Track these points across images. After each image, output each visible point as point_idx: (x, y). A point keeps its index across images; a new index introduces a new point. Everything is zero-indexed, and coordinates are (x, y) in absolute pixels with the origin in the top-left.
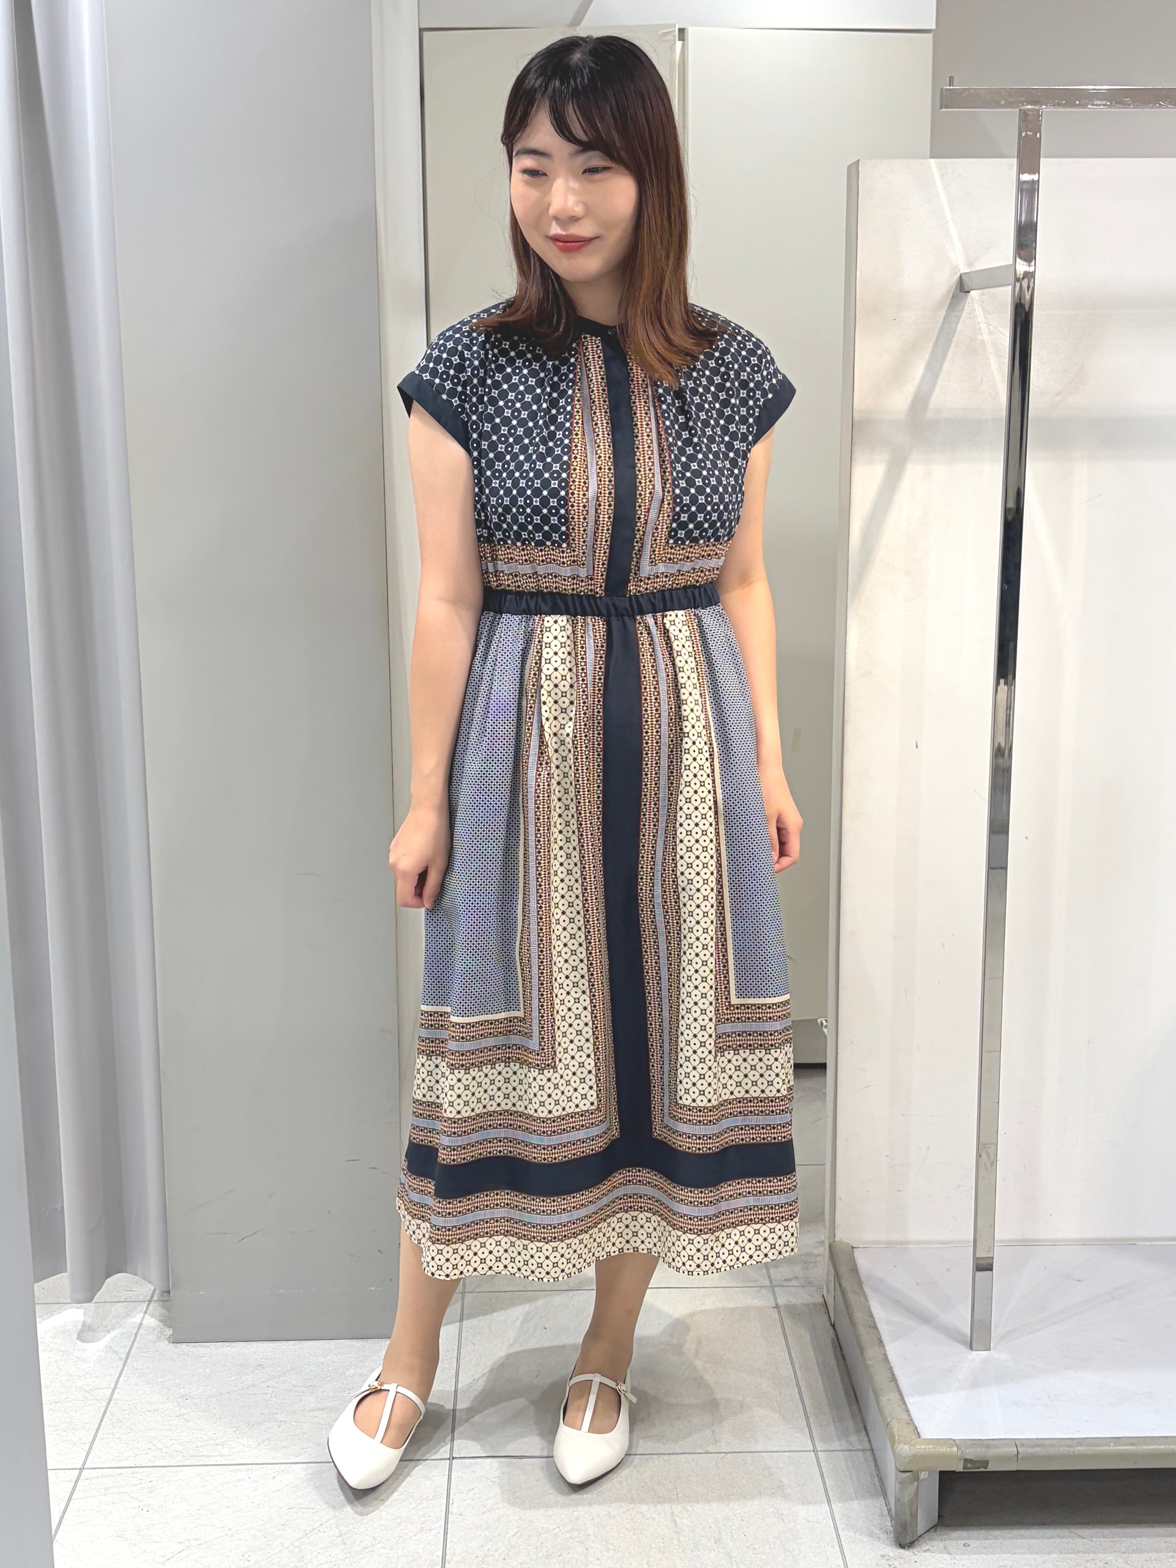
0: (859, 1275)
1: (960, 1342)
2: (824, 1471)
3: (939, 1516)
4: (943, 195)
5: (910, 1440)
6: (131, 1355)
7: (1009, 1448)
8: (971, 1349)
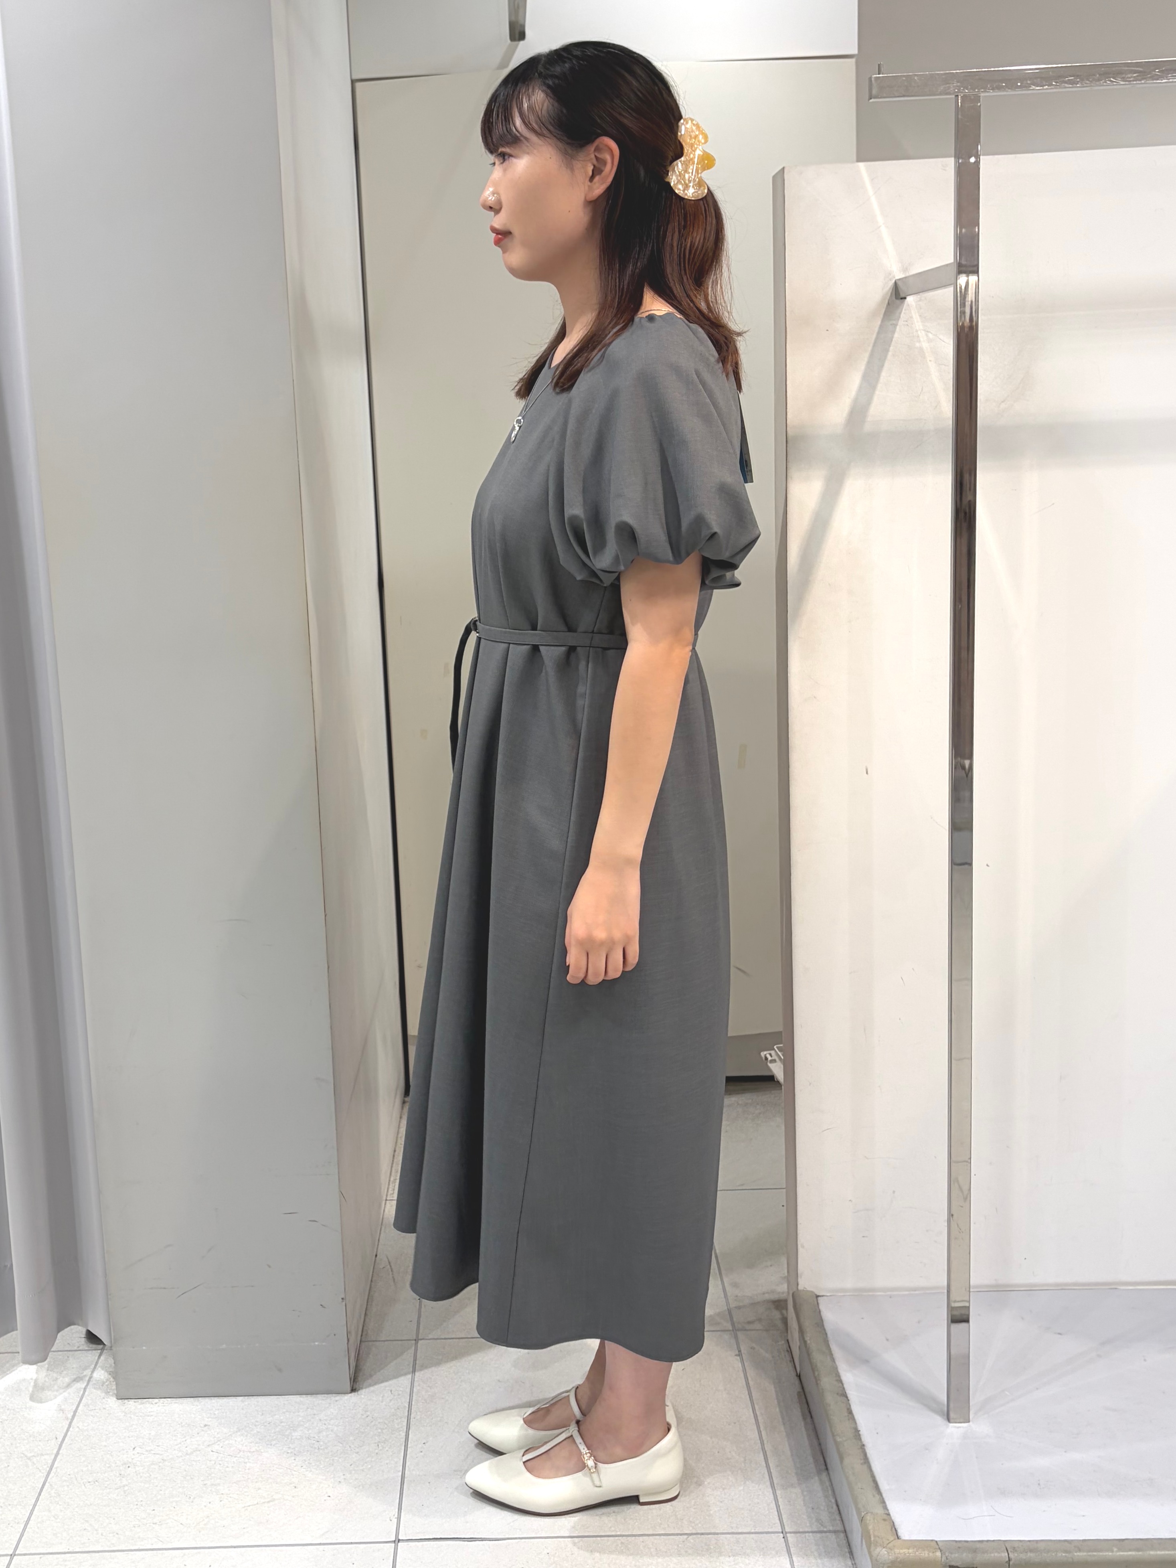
0: (825, 1330)
1: (935, 1411)
2: (794, 1558)
4: (873, 200)
5: (888, 1540)
6: (77, 1414)
7: (999, 1553)
8: (949, 1420)
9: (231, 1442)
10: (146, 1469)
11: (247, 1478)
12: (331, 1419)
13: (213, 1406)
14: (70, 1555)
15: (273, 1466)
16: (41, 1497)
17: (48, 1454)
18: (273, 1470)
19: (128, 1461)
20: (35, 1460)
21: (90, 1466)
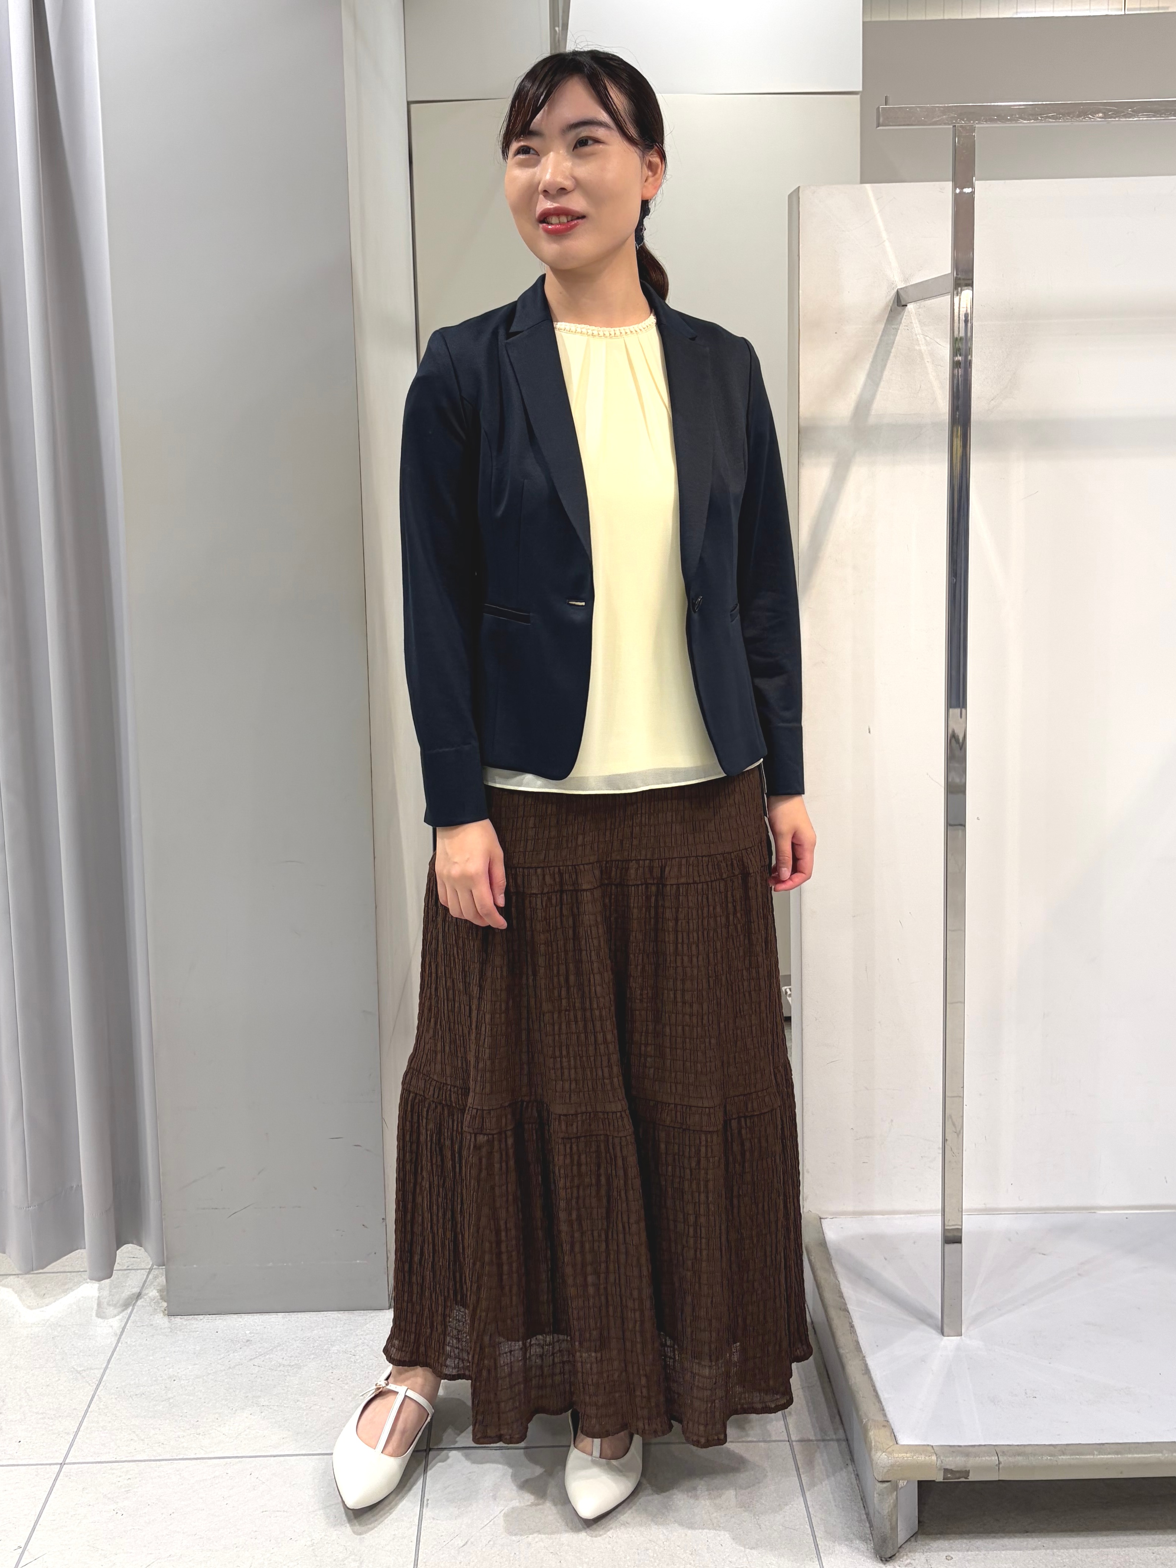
0: (829, 1250)
1: (930, 1325)
2: (800, 1465)
3: (919, 1522)
4: (878, 217)
5: (888, 1445)
6: (126, 1330)
7: (990, 1456)
8: (943, 1334)
9: (271, 1356)
10: (191, 1383)
11: (286, 1390)
12: (367, 1334)
13: (255, 1322)
14: (117, 1464)
15: (312, 1379)
16: (89, 1411)
17: (96, 1369)
18: (312, 1383)
19: (173, 1375)
20: (84, 1374)
21: (137, 1379)
